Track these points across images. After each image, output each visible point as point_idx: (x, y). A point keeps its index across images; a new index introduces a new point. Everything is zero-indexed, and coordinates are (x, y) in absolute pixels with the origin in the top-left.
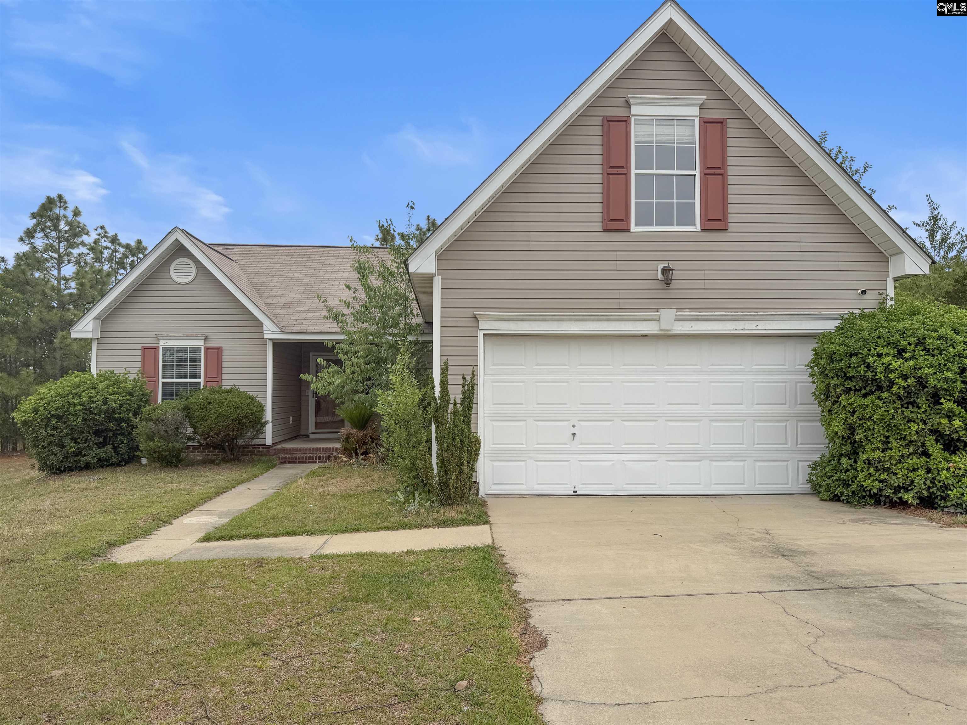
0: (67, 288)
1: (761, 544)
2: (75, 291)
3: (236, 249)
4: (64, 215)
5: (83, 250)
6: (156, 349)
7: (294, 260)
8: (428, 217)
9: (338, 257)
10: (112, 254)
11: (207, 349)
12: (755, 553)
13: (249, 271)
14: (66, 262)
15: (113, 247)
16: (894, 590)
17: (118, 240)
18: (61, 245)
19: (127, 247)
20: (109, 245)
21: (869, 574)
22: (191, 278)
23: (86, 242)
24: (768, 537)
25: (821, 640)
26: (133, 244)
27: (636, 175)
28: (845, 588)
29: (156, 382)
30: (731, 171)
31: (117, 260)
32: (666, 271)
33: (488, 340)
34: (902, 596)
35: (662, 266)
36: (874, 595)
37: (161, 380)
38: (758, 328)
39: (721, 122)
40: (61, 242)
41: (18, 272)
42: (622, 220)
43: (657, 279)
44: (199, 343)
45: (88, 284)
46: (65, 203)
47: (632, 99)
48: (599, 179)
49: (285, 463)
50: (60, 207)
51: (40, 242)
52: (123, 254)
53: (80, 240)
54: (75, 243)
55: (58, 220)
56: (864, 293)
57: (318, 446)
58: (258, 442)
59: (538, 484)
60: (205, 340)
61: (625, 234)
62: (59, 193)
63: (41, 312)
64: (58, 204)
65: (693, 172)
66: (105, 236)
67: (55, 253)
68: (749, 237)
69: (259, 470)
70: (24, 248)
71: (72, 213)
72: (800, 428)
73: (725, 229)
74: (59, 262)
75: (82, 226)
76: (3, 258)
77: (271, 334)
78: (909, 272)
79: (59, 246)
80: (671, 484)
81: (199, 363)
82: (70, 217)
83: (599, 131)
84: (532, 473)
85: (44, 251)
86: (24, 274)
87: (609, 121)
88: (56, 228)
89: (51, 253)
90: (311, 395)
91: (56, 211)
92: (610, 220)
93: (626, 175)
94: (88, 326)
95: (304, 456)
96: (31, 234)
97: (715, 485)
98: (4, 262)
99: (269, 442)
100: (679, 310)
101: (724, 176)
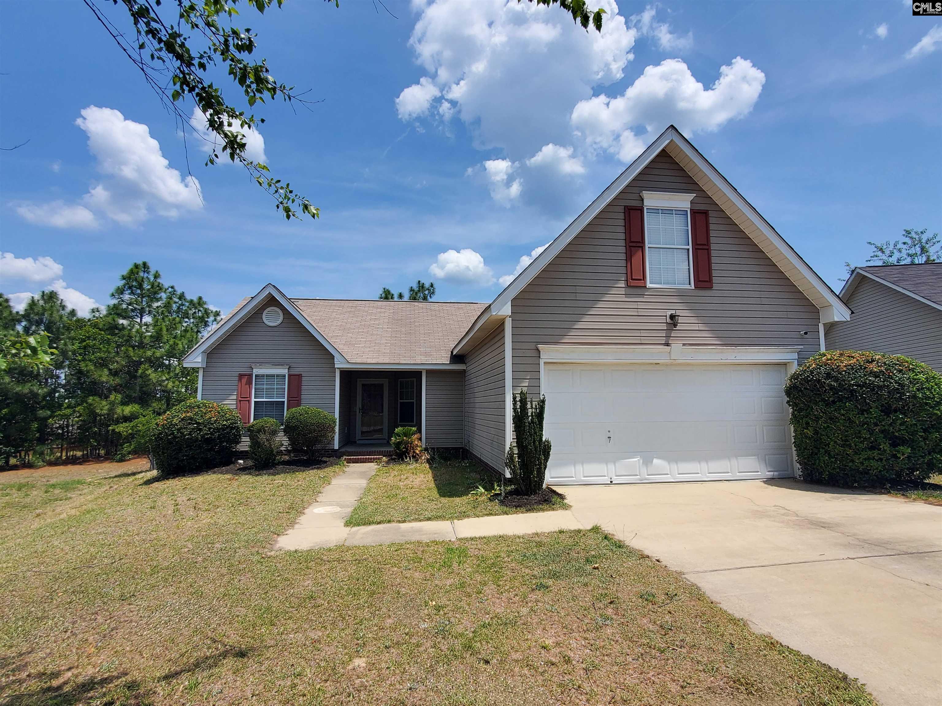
0: (147, 331)
1: (793, 518)
2: (152, 334)
4: (147, 277)
5: (160, 303)
6: (250, 375)
7: (345, 310)
8: (419, 281)
9: (377, 308)
10: (179, 308)
11: (290, 376)
12: (799, 525)
14: (147, 313)
15: (180, 302)
17: (184, 297)
18: (144, 299)
19: (191, 302)
20: (177, 300)
22: (279, 322)
23: (162, 298)
26: (195, 300)
27: (649, 248)
28: (911, 553)
29: (249, 402)
30: (713, 247)
31: (183, 311)
32: (672, 317)
33: (548, 367)
35: (670, 313)
37: (253, 400)
38: (735, 357)
39: (705, 213)
40: (144, 297)
41: (109, 319)
42: (641, 280)
43: (667, 323)
44: (284, 371)
45: (164, 329)
46: (148, 269)
47: (646, 194)
48: (623, 250)
49: (350, 463)
50: (144, 272)
51: (127, 297)
52: (188, 307)
53: (159, 296)
54: (155, 298)
55: (143, 281)
56: (806, 333)
57: (373, 449)
58: (329, 447)
59: (584, 477)
60: (288, 369)
61: (643, 289)
62: (144, 261)
63: (127, 350)
64: (143, 269)
65: (687, 247)
66: (174, 294)
67: (139, 305)
68: (726, 293)
69: (336, 468)
70: (115, 301)
71: (153, 276)
72: (765, 430)
73: (710, 288)
74: (142, 313)
75: (160, 285)
76: (97, 309)
77: (339, 364)
78: (836, 319)
79: (142, 301)
80: (679, 474)
81: (283, 386)
82: (152, 279)
83: (622, 216)
84: (579, 468)
85: (130, 304)
86: (114, 320)
87: (629, 209)
88: (140, 287)
89: (135, 306)
90: (358, 412)
91: (141, 274)
92: (632, 279)
93: (642, 248)
94: (197, 358)
95: (365, 457)
96: (120, 291)
97: (709, 473)
98: (98, 311)
99: (336, 447)
100: (684, 345)
101: (708, 250)
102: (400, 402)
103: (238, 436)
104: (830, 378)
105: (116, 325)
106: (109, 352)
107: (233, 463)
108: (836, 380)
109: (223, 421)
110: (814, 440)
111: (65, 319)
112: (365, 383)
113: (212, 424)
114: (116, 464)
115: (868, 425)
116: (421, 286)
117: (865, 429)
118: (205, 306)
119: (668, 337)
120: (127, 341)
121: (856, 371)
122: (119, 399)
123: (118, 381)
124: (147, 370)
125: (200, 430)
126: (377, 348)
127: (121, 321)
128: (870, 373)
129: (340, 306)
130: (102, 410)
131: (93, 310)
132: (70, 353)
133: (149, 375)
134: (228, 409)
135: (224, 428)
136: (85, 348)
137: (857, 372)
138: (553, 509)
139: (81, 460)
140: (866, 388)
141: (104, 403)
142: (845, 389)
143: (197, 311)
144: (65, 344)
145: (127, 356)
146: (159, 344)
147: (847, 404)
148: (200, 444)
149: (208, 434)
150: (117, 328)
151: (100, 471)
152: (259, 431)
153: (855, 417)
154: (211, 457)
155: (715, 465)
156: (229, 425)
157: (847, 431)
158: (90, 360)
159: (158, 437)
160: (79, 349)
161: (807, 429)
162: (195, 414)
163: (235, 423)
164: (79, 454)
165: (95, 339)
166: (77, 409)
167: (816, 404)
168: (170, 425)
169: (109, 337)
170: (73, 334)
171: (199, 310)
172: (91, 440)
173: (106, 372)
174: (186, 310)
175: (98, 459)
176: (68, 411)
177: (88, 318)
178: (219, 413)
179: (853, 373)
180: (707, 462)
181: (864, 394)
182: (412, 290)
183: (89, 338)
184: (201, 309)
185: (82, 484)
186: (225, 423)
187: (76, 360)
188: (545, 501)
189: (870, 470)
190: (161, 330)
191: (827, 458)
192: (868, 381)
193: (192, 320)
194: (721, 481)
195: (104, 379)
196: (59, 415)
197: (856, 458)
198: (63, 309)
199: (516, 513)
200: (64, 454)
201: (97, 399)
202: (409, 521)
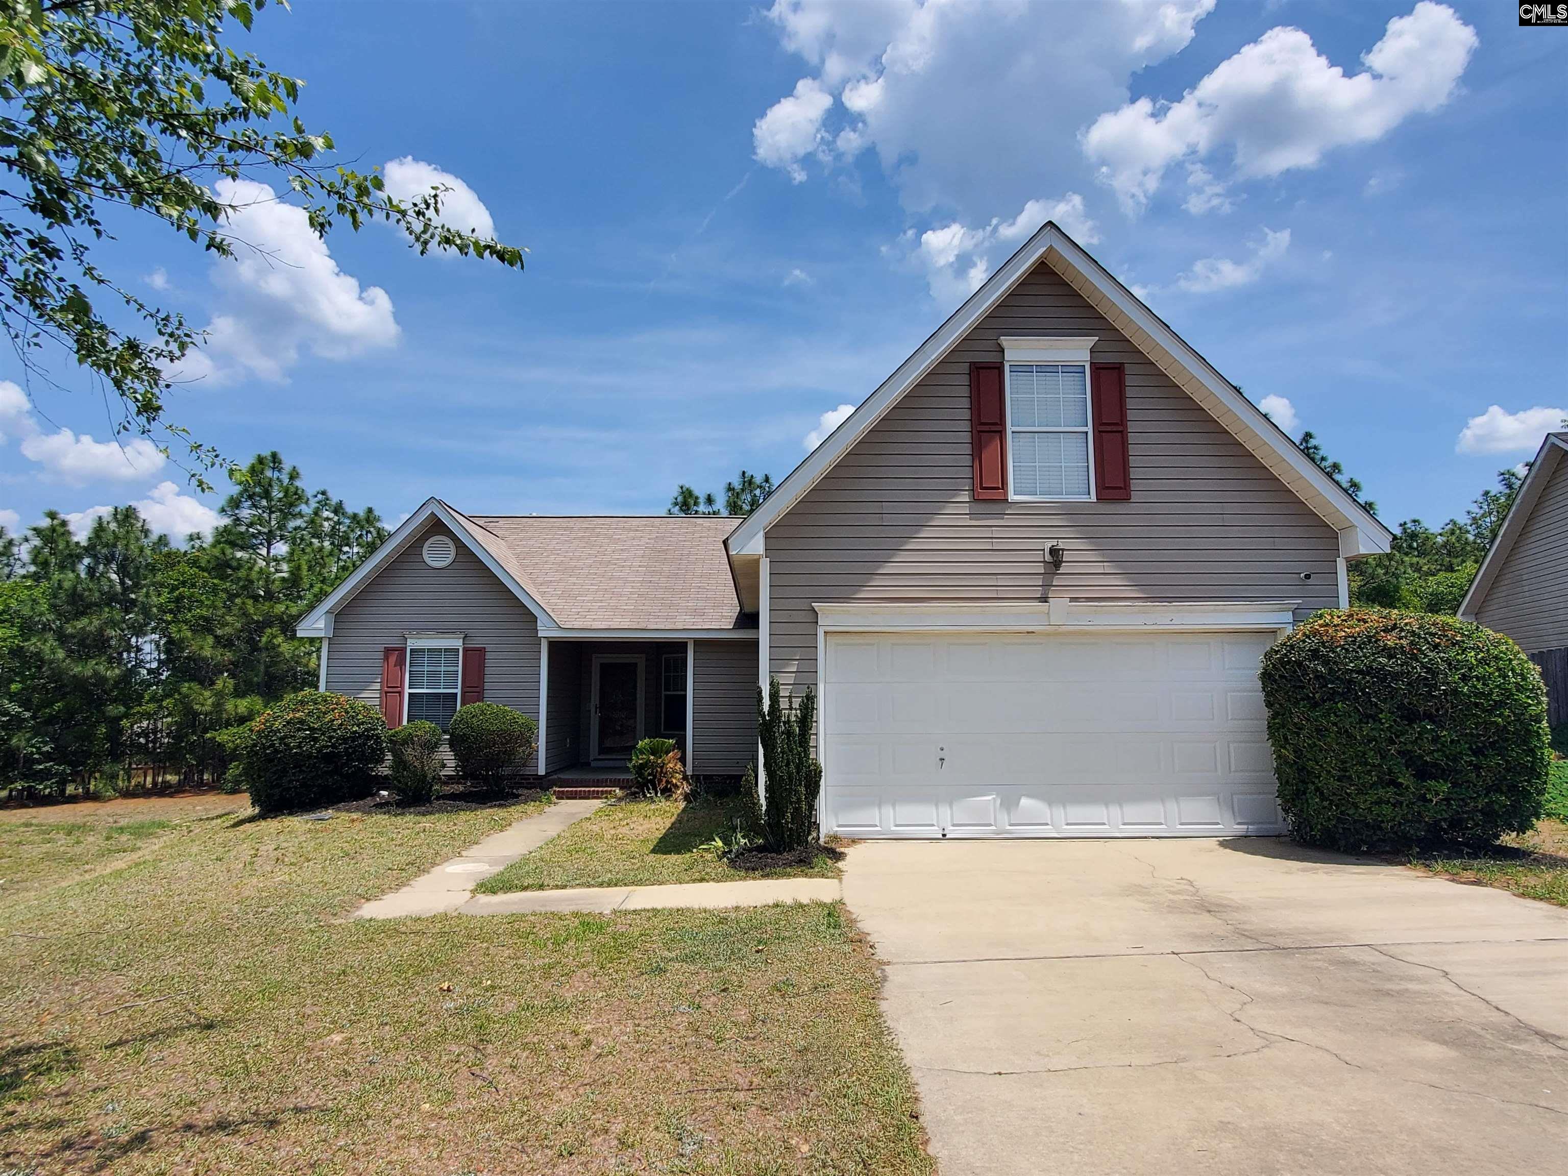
0: (277, 571)
1: (1182, 898)
2: (285, 575)
3: (502, 521)
4: (278, 479)
5: (299, 522)
6: (403, 650)
7: (573, 536)
8: (744, 473)
9: (630, 530)
10: (333, 528)
11: (464, 649)
12: (1173, 908)
13: (519, 550)
14: (278, 538)
15: (336, 519)
16: (1344, 951)
17: (342, 509)
18: (274, 516)
19: (355, 517)
20: (331, 515)
21: (1317, 933)
22: (449, 561)
23: (303, 513)
24: (1191, 889)
25: (1247, 1007)
26: (362, 514)
27: (1013, 432)
28: (1284, 949)
29: (401, 694)
30: (1131, 427)
31: (341, 534)
32: (1054, 551)
33: (832, 639)
34: (1353, 957)
35: (1050, 545)
36: (1319, 957)
37: (407, 691)
38: (1173, 622)
39: (1118, 368)
40: (273, 512)
41: (216, 552)
42: (998, 488)
43: (1044, 562)
44: (457, 643)
45: (305, 567)
46: (280, 463)
47: (1005, 341)
48: (966, 437)
49: (562, 798)
50: (273, 468)
51: (246, 513)
52: (349, 527)
53: (297, 510)
54: (291, 514)
55: (270, 485)
56: (1308, 577)
57: (604, 777)
58: (528, 771)
59: (896, 826)
60: (464, 639)
61: (1004, 505)
62: (274, 450)
63: (243, 603)
64: (272, 465)
65: (1084, 429)
66: (326, 504)
67: (264, 527)
68: (1157, 508)
69: (531, 807)
70: (226, 521)
71: (288, 476)
72: (1232, 750)
73: (1126, 498)
74: (270, 538)
75: (299, 492)
76: (198, 534)
77: (545, 631)
78: (1363, 551)
79: (270, 518)
80: (1068, 824)
81: (455, 669)
82: (286, 481)
83: (965, 380)
84: (888, 811)
85: (251, 525)
86: (224, 554)
87: (977, 368)
88: (267, 495)
89: (259, 527)
90: (593, 710)
91: (269, 473)
92: (982, 488)
93: (1001, 433)
94: (319, 622)
95: (587, 789)
96: (235, 503)
97: (1124, 824)
98: (199, 538)
99: (542, 771)
100: (1073, 599)
101: (1123, 434)
102: (666, 695)
103: (379, 750)
104: (1317, 658)
105: (227, 561)
106: (215, 608)
107: (373, 795)
108: (1326, 662)
109: (353, 725)
110: (1298, 769)
111: (148, 552)
112: (605, 661)
113: (335, 730)
114: (225, 797)
115: (1377, 742)
116: (748, 482)
117: (1371, 750)
118: (379, 525)
119: (1047, 586)
120: (244, 588)
121: (1359, 647)
122: (231, 686)
123: (229, 656)
124: (275, 637)
125: (315, 740)
126: (613, 603)
127: (239, 554)
128: (1383, 650)
129: (565, 529)
130: (203, 705)
131: (191, 536)
132: (155, 610)
133: (279, 645)
134: (363, 706)
135: (355, 736)
136: (179, 599)
137: (1362, 649)
138: (806, 875)
139: (173, 790)
140: (1372, 678)
141: (207, 694)
142: (1338, 678)
143: (364, 533)
144: (147, 595)
145: (244, 614)
146: (298, 592)
147: (1339, 705)
148: (315, 763)
149: (328, 747)
150: (230, 567)
151: (198, 808)
152: (405, 742)
153: (1355, 728)
154: (333, 784)
155: (1133, 811)
156: (363, 732)
157: (1344, 753)
158: (186, 622)
159: (252, 751)
160: (169, 602)
161: (1285, 748)
162: (308, 715)
163: (374, 730)
164: (172, 778)
165: (193, 585)
166: (164, 704)
167: (1296, 704)
168: (269, 732)
169: (215, 581)
170: (159, 577)
171: (367, 532)
172: (188, 756)
173: (210, 640)
174: (345, 532)
175: (200, 788)
176: (151, 707)
177: (183, 551)
178: (347, 713)
179: (1354, 650)
180: (1121, 806)
181: (1368, 687)
182: (730, 488)
183: (184, 583)
184: (372, 529)
185: (164, 827)
186: (355, 728)
187: (164, 621)
188: (801, 861)
189: (1383, 822)
190: (299, 568)
191: (1317, 800)
192: (1375, 665)
193: (356, 550)
194: (1146, 838)
195: (207, 652)
196: (138, 712)
197: (1360, 800)
198: (146, 536)
199: (744, 879)
200: (149, 779)
201: (195, 686)
202: (572, 887)
